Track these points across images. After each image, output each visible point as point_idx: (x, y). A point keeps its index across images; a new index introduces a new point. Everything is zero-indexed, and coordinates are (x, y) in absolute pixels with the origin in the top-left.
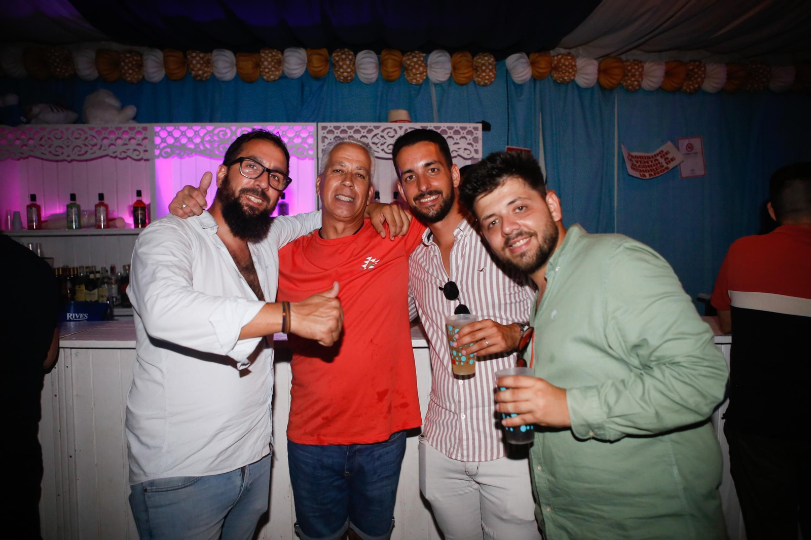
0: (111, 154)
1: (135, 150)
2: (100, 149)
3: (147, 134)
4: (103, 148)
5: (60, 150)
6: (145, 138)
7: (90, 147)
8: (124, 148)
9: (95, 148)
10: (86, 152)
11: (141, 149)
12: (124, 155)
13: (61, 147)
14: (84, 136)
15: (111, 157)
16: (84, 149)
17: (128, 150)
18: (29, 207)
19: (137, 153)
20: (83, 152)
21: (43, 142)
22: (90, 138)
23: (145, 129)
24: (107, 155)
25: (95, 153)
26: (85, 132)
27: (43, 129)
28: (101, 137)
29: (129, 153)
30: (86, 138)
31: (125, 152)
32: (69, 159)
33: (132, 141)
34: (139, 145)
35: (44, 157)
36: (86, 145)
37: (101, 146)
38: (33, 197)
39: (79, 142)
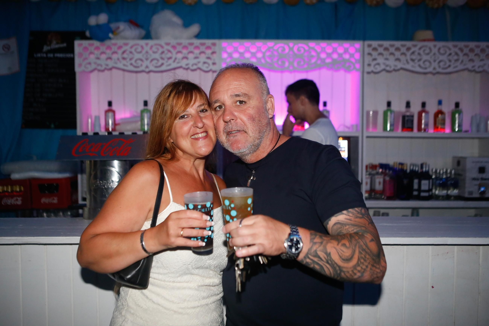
0: (184, 66)
1: (205, 63)
2: (174, 61)
3: (216, 49)
4: (177, 61)
5: (140, 62)
6: (213, 53)
7: (166, 60)
8: (196, 61)
9: (171, 61)
10: (162, 64)
11: (210, 62)
12: (195, 67)
13: (142, 60)
14: (161, 50)
15: (184, 69)
16: (161, 62)
17: (199, 62)
18: (107, 112)
19: (206, 65)
20: (160, 63)
21: (125, 56)
22: (166, 52)
23: (214, 44)
24: (180, 67)
25: (170, 65)
26: (162, 47)
27: (126, 44)
28: (176, 51)
29: (200, 65)
30: (163, 52)
31: (196, 64)
32: (147, 70)
33: (203, 55)
34: (208, 58)
35: (125, 68)
36: (162, 59)
37: (176, 59)
38: (110, 104)
39: (157, 56)
